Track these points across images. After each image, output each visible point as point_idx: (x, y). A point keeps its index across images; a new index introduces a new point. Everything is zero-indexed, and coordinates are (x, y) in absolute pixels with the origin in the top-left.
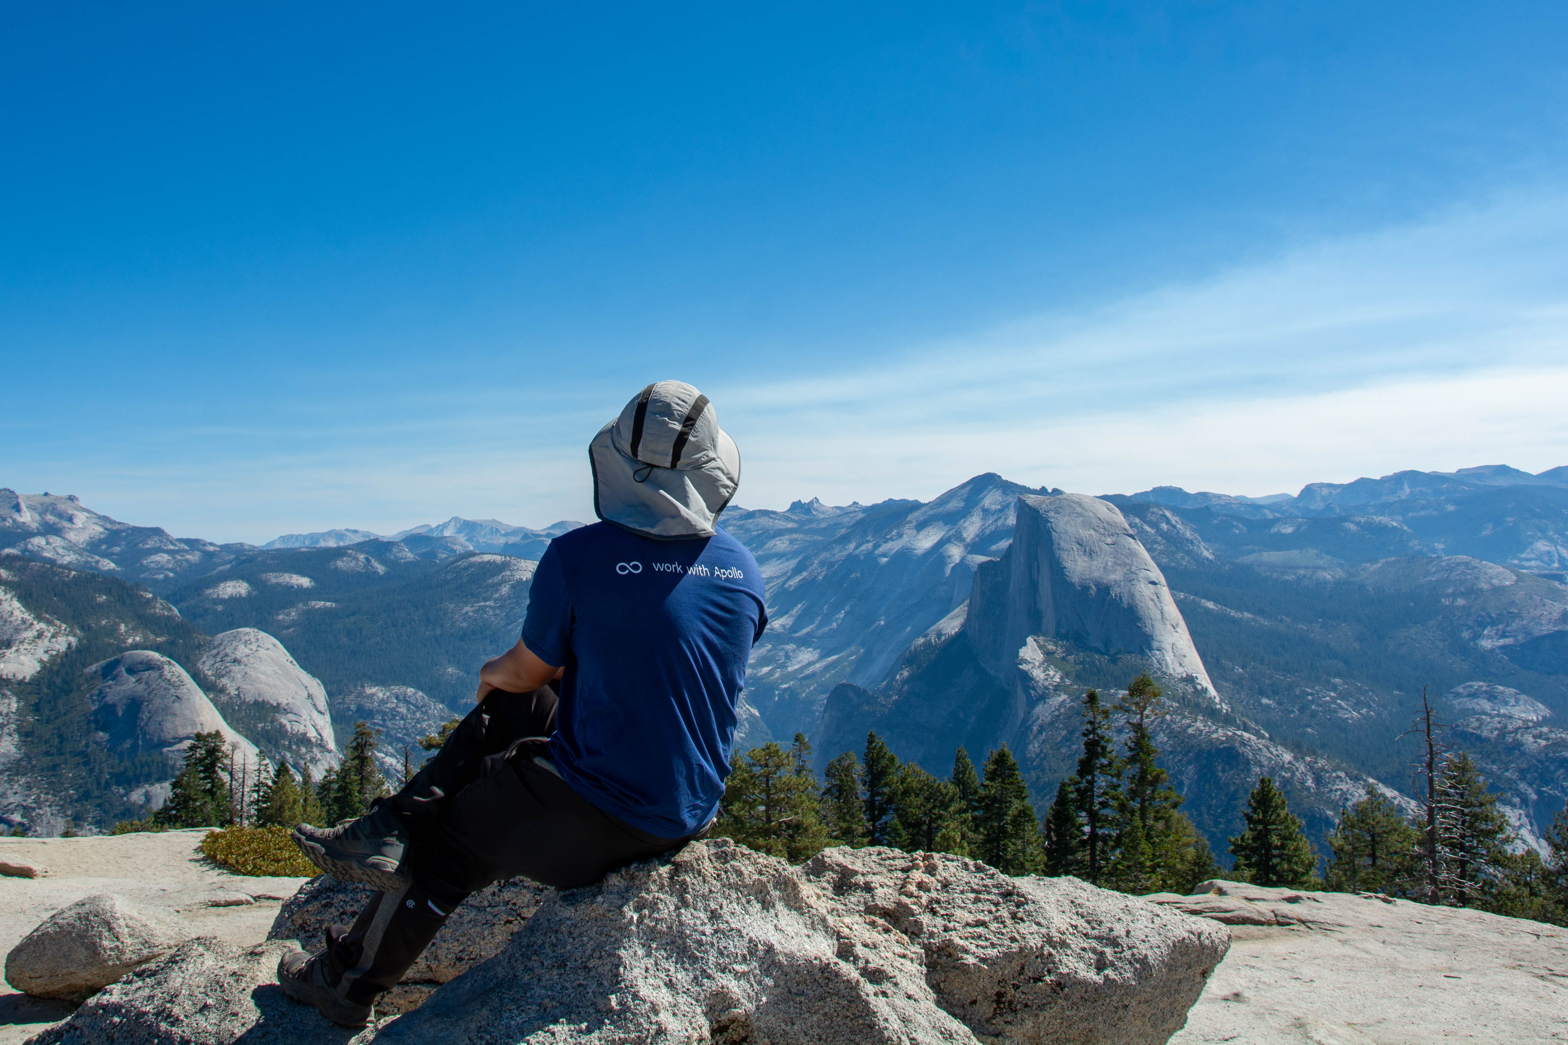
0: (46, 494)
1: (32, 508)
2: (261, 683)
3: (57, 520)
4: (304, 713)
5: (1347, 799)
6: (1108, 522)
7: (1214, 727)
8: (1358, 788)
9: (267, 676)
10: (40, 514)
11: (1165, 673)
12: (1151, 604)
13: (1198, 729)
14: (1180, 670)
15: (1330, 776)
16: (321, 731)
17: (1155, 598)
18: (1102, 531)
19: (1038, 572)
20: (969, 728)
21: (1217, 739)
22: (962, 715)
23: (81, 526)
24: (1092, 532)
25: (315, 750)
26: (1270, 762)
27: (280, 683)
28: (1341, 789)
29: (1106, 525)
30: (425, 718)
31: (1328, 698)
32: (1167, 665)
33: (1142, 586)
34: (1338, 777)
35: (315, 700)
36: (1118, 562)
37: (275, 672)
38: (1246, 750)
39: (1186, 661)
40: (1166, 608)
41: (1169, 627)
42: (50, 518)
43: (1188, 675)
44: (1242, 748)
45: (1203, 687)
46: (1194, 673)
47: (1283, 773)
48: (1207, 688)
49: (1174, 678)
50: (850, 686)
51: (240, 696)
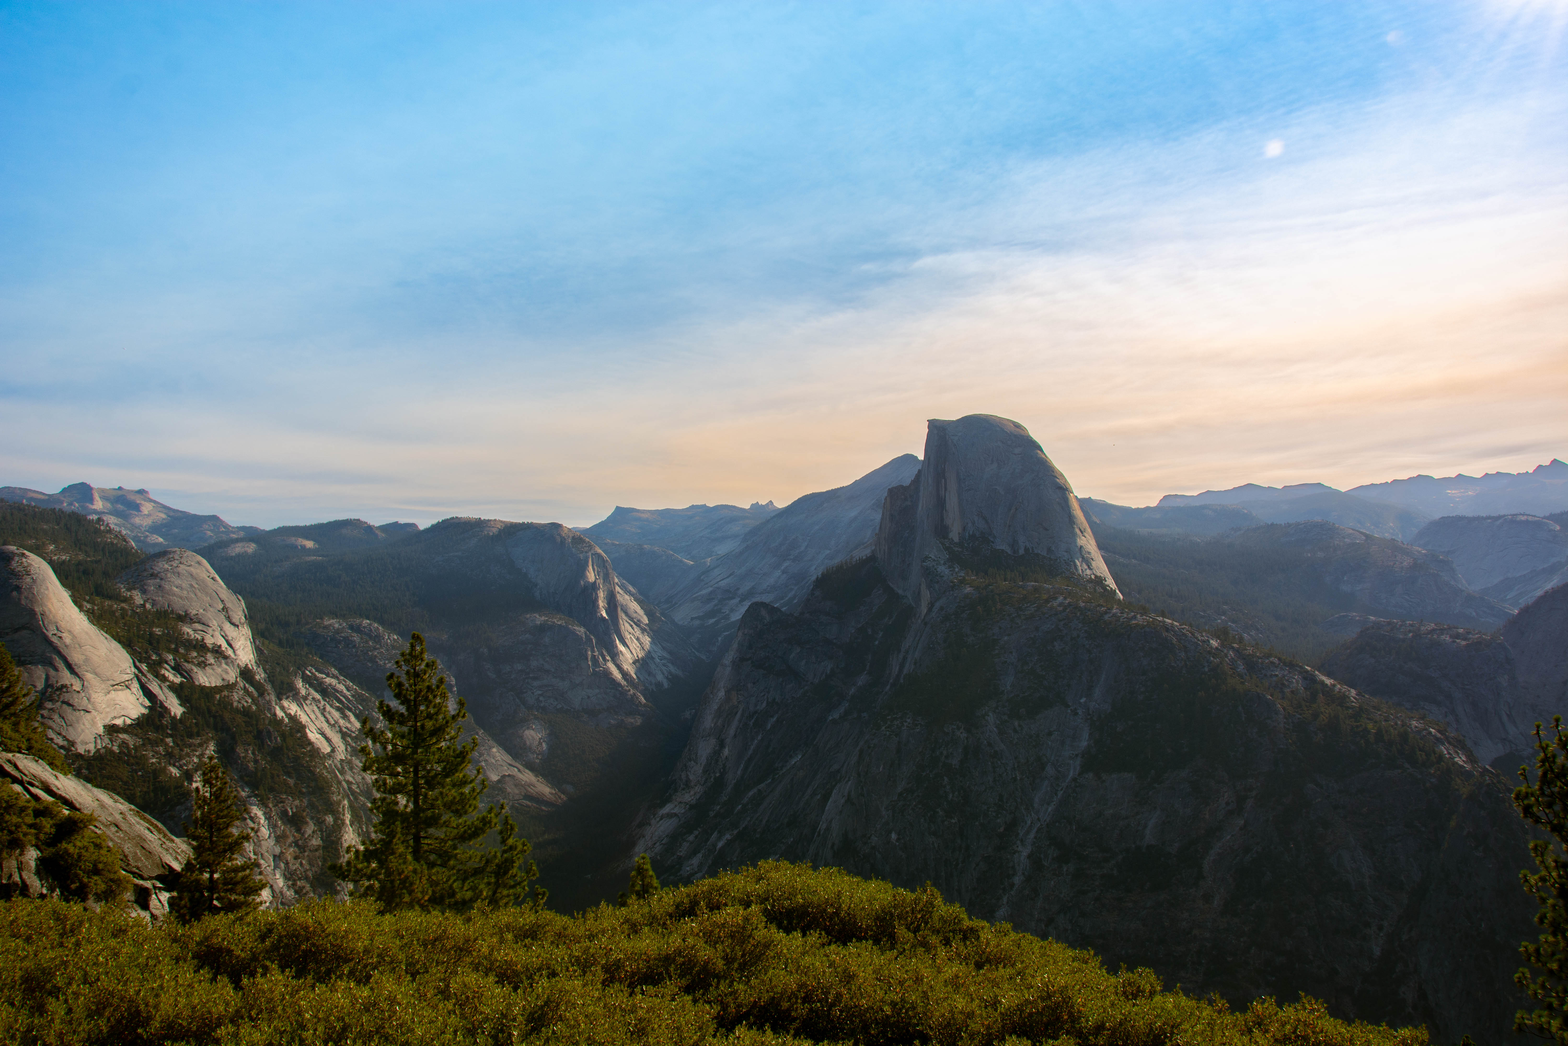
0: (120, 488)
1: (104, 499)
2: (174, 595)
3: (126, 508)
4: (214, 623)
5: (1285, 686)
6: (1014, 435)
7: (1132, 614)
8: (1295, 675)
9: (182, 589)
10: (112, 503)
11: (1073, 574)
12: (1058, 507)
13: (1114, 615)
14: (1088, 572)
16: (232, 642)
17: (1062, 502)
18: (1009, 443)
19: (946, 489)
20: (877, 643)
21: (1137, 625)
22: (870, 631)
23: (147, 513)
24: (999, 444)
25: (209, 655)
26: (1196, 647)
27: (193, 596)
28: (1277, 675)
29: (1013, 438)
30: (378, 646)
31: (1219, 621)
33: (1050, 490)
34: (1272, 663)
35: (231, 613)
36: (1026, 469)
37: (192, 586)
38: (1171, 635)
39: (1094, 564)
40: (1074, 512)
41: (1077, 530)
42: (120, 507)
43: (1096, 576)
44: (1165, 634)
45: (1111, 589)
46: (1102, 576)
47: (1212, 659)
48: (1115, 591)
49: (1083, 578)
50: (763, 604)
51: (144, 606)
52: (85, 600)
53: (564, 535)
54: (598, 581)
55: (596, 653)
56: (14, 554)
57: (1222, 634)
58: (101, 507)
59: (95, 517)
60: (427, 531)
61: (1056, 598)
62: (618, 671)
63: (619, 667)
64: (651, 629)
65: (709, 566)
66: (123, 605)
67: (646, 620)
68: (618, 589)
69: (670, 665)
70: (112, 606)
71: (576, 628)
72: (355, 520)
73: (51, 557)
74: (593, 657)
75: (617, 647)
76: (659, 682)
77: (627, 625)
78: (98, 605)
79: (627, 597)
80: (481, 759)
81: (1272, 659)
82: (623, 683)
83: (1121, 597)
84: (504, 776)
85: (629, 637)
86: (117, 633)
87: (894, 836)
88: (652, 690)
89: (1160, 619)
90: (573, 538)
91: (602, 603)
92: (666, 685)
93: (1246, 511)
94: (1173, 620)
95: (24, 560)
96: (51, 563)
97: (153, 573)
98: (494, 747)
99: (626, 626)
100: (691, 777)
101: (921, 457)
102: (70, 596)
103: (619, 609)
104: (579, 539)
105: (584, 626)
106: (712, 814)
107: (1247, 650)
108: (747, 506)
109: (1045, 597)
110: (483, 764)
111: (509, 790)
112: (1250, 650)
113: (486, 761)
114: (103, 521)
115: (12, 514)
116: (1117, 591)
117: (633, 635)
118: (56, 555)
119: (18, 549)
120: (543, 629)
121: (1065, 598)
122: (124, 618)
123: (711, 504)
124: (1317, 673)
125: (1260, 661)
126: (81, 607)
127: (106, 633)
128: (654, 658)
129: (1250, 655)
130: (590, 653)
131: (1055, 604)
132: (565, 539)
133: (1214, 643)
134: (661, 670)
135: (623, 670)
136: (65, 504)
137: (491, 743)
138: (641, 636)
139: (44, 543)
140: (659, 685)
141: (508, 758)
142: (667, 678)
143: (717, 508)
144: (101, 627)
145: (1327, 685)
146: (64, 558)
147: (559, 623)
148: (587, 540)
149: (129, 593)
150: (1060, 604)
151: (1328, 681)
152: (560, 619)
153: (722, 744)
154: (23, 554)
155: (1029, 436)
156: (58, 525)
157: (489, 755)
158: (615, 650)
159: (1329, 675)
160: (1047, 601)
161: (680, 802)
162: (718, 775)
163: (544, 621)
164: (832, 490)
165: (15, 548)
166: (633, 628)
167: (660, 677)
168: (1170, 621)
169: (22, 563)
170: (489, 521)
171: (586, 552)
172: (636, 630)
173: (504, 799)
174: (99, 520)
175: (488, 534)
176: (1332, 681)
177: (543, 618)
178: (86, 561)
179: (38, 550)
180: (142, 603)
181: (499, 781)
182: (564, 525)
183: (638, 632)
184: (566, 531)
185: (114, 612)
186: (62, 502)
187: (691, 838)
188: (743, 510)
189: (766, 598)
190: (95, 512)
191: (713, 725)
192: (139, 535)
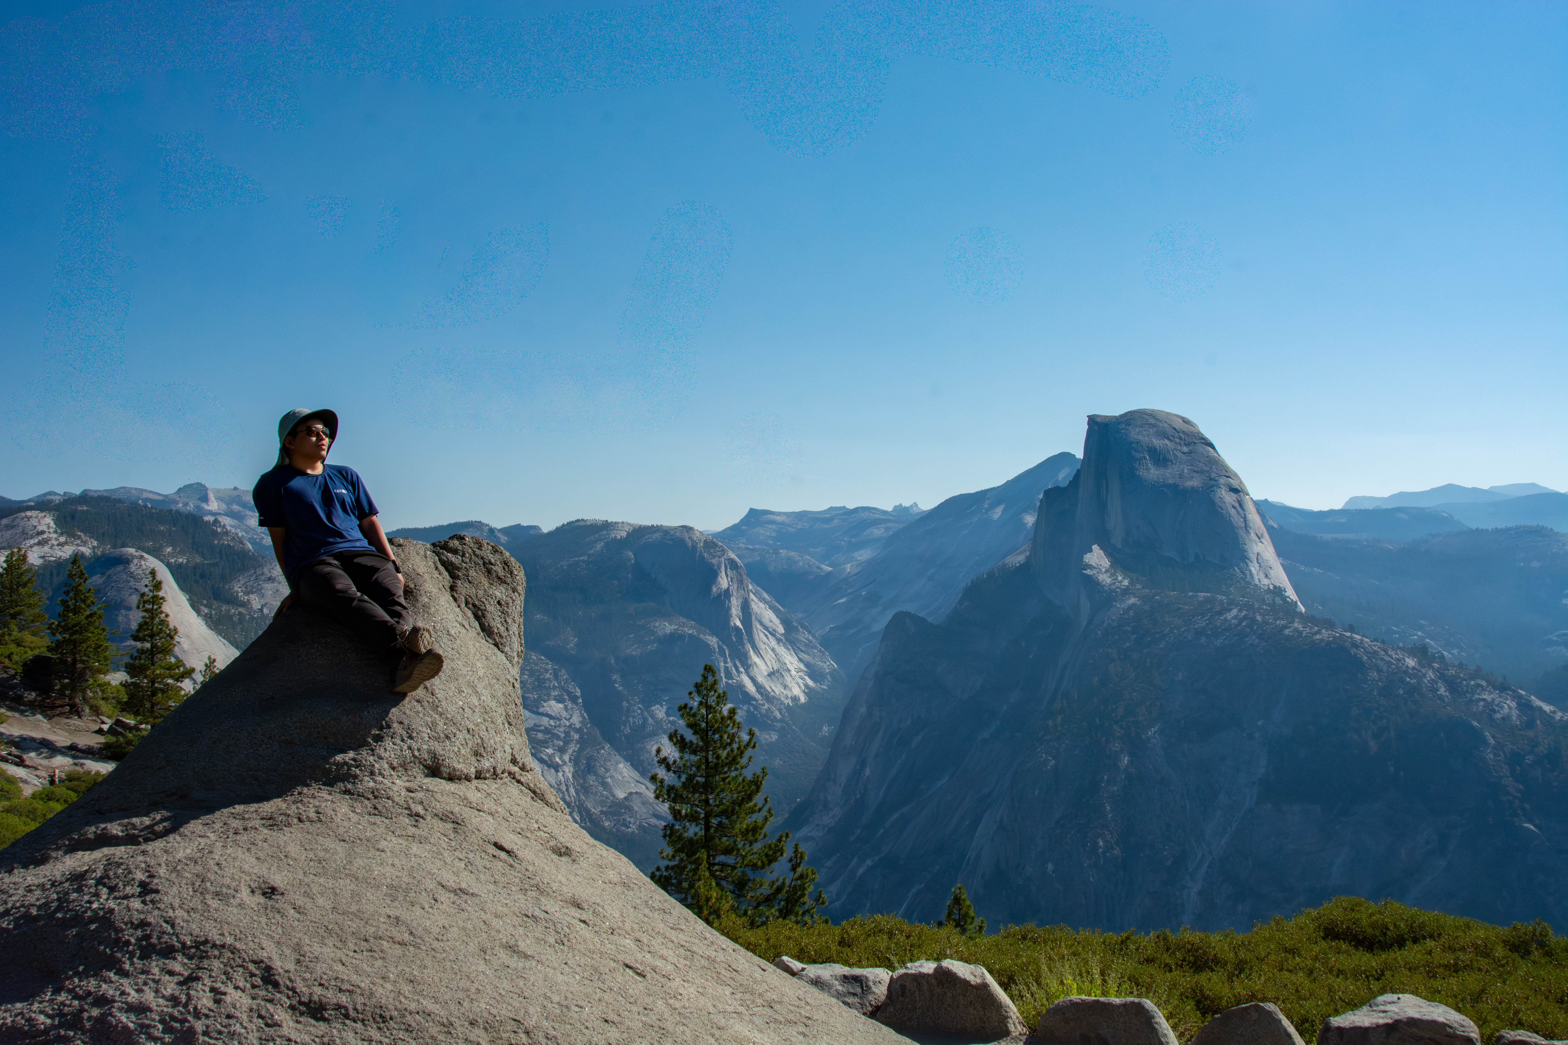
0: (235, 488)
1: (219, 499)
3: (241, 509)
5: (1494, 711)
6: (1184, 432)
7: (1316, 628)
8: (1507, 699)
10: (227, 504)
11: (1249, 583)
12: (1233, 512)
13: (1296, 630)
14: (1266, 581)
15: (1467, 685)
17: (1237, 505)
18: (1178, 440)
19: (1107, 491)
20: (1031, 657)
21: (1322, 640)
22: (1023, 644)
24: (1167, 441)
26: (1389, 667)
28: (1484, 700)
29: (1181, 435)
31: (1415, 637)
32: (1251, 574)
33: (1223, 492)
34: (1479, 686)
36: (1196, 469)
38: (1360, 652)
39: (1272, 573)
40: (1249, 517)
41: (1253, 536)
42: (236, 507)
43: (1275, 587)
44: (1353, 651)
45: (1292, 600)
46: (1281, 586)
47: (1408, 679)
48: (1296, 603)
49: (1260, 588)
50: (907, 614)
51: (261, 610)
52: (202, 604)
53: (695, 539)
54: (731, 588)
55: (730, 665)
56: (133, 557)
57: (1421, 652)
58: (217, 508)
59: (209, 518)
60: (550, 534)
61: (1230, 610)
62: (751, 684)
63: (753, 680)
64: (786, 640)
65: (849, 572)
66: (241, 609)
67: (781, 630)
68: (752, 596)
69: (807, 678)
70: (229, 611)
71: (708, 637)
72: (476, 522)
73: (168, 560)
74: (726, 668)
75: (751, 657)
76: (795, 696)
77: (762, 635)
78: (215, 609)
79: (761, 605)
80: (607, 775)
81: (1479, 681)
82: (758, 696)
83: (1303, 610)
84: (631, 794)
85: (763, 647)
86: (235, 638)
87: (1050, 867)
88: (788, 703)
89: (1348, 634)
90: (705, 541)
91: (735, 611)
92: (803, 699)
93: (1445, 515)
94: (1363, 636)
95: (143, 563)
96: (168, 565)
97: (271, 576)
98: (620, 763)
99: (760, 635)
100: (829, 797)
101: (1080, 454)
102: (188, 600)
103: (753, 618)
104: (711, 543)
105: (717, 637)
106: (852, 839)
107: (1449, 670)
108: (889, 508)
109: (1218, 608)
110: (609, 780)
111: (636, 808)
112: (1452, 672)
113: (612, 777)
114: (219, 522)
115: (130, 515)
116: (1299, 603)
117: (768, 645)
118: (173, 557)
119: (136, 551)
120: (674, 638)
121: (1240, 611)
122: (241, 624)
123: (851, 506)
124: (1533, 697)
125: (1465, 683)
126: (198, 612)
127: (224, 638)
128: (789, 670)
129: (1452, 676)
130: (722, 664)
131: (1229, 616)
132: (697, 543)
133: (1411, 662)
134: (797, 683)
135: (758, 683)
136: (181, 505)
137: (618, 758)
138: (776, 647)
139: (161, 545)
140: (795, 699)
141: (636, 775)
142: (804, 692)
143: (856, 510)
144: (219, 632)
145: (1545, 712)
146: (181, 560)
147: (690, 632)
148: (720, 544)
149: (246, 598)
150: (1235, 617)
151: (1547, 708)
152: (692, 628)
153: (863, 764)
154: (142, 557)
155: (1199, 433)
156: (175, 525)
157: (616, 770)
158: (749, 661)
159: (1549, 701)
160: (1220, 613)
161: (818, 825)
162: (858, 796)
163: (675, 629)
164: (982, 491)
165: (134, 550)
166: (768, 638)
167: (797, 691)
168: (1359, 637)
169: (141, 565)
170: (616, 523)
171: (719, 557)
172: (771, 640)
173: (630, 818)
174: (216, 521)
175: (615, 537)
176: (1552, 708)
177: (673, 627)
178: (203, 564)
179: (156, 553)
180: (260, 607)
181: (625, 798)
182: (696, 528)
183: (773, 643)
184: (698, 534)
185: (231, 617)
186: (177, 503)
187: (829, 864)
188: (885, 513)
189: (911, 608)
190: (211, 513)
191: (853, 743)
192: (255, 537)
